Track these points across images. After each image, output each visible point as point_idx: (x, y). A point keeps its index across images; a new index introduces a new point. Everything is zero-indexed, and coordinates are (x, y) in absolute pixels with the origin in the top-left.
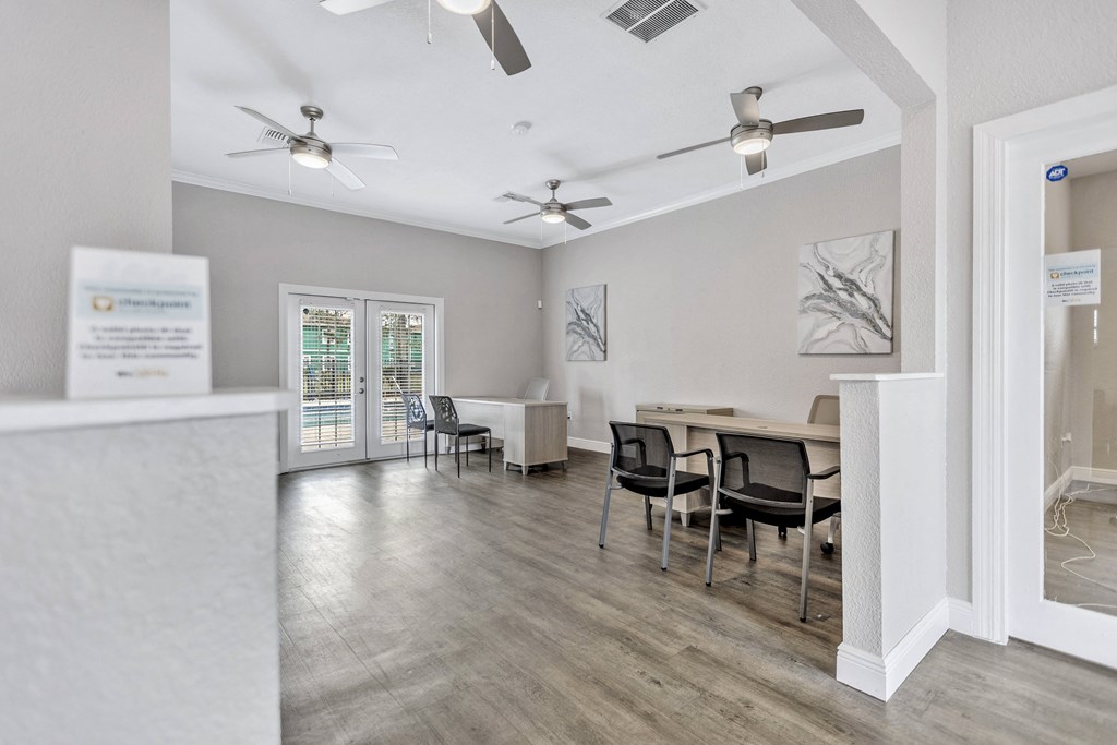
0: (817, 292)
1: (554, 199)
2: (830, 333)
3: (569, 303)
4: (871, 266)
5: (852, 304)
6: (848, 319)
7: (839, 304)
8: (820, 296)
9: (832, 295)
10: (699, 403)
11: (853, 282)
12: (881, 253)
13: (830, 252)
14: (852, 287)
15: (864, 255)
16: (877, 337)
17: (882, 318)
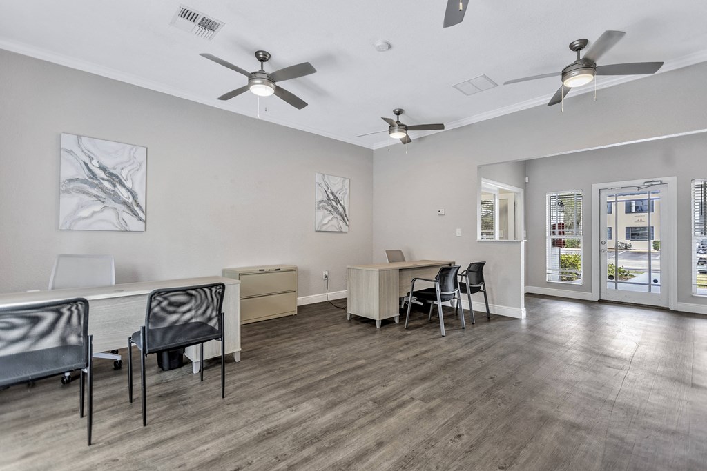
1: (262, 70)
4: (342, 193)
9: (330, 202)
10: (251, 265)
12: (346, 188)
13: (329, 181)
14: (337, 200)
15: (340, 187)
16: (345, 224)
17: (346, 216)
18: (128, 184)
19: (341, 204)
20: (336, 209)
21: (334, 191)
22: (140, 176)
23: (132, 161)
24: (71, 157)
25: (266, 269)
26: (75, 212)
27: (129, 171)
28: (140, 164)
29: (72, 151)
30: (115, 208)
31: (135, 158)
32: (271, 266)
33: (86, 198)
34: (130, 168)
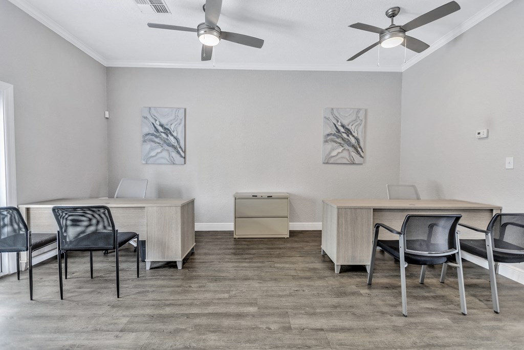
0: (333, 133)
2: (339, 153)
3: (146, 118)
4: (356, 124)
5: (349, 140)
6: (347, 147)
7: (343, 139)
8: (334, 135)
9: (340, 135)
11: (349, 130)
12: (361, 118)
13: (339, 114)
14: (348, 132)
15: (354, 118)
16: (358, 156)
17: (360, 147)
18: (175, 134)
19: (353, 136)
20: (349, 143)
21: (345, 123)
22: (181, 128)
23: (176, 119)
24: (146, 121)
25: (259, 195)
26: (149, 153)
27: (175, 126)
28: (181, 120)
29: (146, 117)
30: (168, 150)
31: (178, 116)
32: (264, 193)
33: (153, 144)
34: (176, 123)
